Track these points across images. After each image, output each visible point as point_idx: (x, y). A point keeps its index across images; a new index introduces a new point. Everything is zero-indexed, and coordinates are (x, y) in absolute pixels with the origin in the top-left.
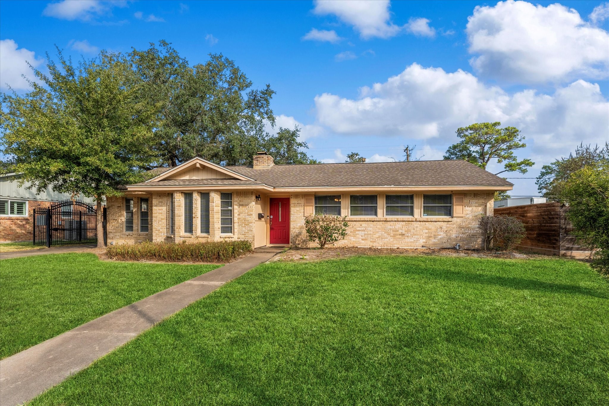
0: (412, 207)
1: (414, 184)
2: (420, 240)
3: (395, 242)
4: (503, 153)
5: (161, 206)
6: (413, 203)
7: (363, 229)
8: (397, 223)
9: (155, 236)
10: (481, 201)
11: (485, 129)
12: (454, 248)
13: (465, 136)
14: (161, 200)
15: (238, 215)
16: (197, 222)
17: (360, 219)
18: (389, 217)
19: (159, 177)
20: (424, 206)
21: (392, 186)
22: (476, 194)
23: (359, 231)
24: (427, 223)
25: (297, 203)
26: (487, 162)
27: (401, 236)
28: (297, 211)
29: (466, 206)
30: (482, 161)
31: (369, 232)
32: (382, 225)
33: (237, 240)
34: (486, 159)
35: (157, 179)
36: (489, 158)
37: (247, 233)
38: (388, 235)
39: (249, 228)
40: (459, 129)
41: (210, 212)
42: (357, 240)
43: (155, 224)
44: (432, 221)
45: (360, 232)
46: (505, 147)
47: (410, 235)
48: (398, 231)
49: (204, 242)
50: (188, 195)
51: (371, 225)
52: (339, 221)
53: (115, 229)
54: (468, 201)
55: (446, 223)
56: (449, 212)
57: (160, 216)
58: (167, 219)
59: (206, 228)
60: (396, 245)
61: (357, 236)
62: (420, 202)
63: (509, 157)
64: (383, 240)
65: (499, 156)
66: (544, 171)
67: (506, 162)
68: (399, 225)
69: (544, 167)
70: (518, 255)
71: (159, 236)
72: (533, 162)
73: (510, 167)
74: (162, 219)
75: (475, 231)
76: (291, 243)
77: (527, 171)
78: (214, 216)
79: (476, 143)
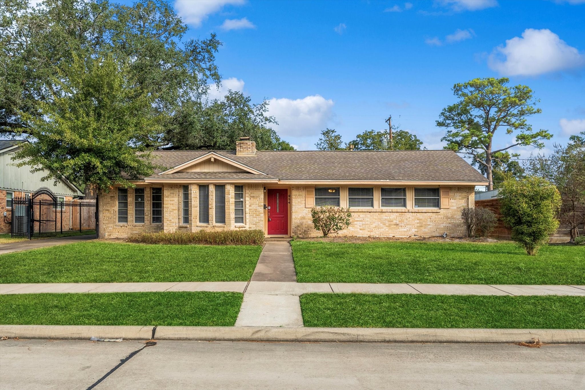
0: (405, 200)
1: (406, 179)
2: (413, 230)
3: (390, 231)
4: (513, 120)
5: (173, 197)
6: (405, 195)
7: (361, 219)
8: (391, 213)
9: (167, 226)
10: (464, 194)
11: (490, 87)
12: (442, 237)
13: (464, 95)
14: (172, 191)
15: (249, 206)
16: (213, 212)
17: (358, 210)
18: (385, 209)
19: (173, 169)
20: (415, 199)
21: (388, 180)
22: (460, 189)
23: (357, 221)
24: (418, 214)
25: (299, 195)
26: (493, 132)
27: (395, 226)
28: (298, 202)
29: (452, 199)
30: (487, 130)
31: (367, 223)
32: (378, 216)
33: (248, 229)
34: (492, 127)
35: (171, 172)
36: (495, 126)
37: (258, 223)
38: (384, 225)
39: (260, 219)
40: (455, 85)
41: (226, 203)
42: (356, 230)
43: (167, 215)
44: (422, 212)
45: (359, 222)
46: (515, 112)
47: (403, 225)
48: (392, 221)
49: (220, 231)
50: (204, 188)
51: (368, 216)
52: (343, 212)
53: (108, 220)
54: (453, 194)
55: (435, 214)
56: (437, 204)
57: (171, 207)
58: (179, 210)
59: (222, 218)
60: (391, 235)
61: (356, 226)
62: (412, 195)
63: (522, 125)
64: (379, 229)
65: (509, 124)
66: (572, 142)
67: (518, 132)
68: (393, 216)
69: (573, 138)
70: (490, 240)
71: (170, 226)
72: (551, 134)
73: (523, 139)
74: (173, 210)
75: (460, 221)
76: (293, 233)
77: (544, 146)
78: (230, 207)
79: (479, 105)
